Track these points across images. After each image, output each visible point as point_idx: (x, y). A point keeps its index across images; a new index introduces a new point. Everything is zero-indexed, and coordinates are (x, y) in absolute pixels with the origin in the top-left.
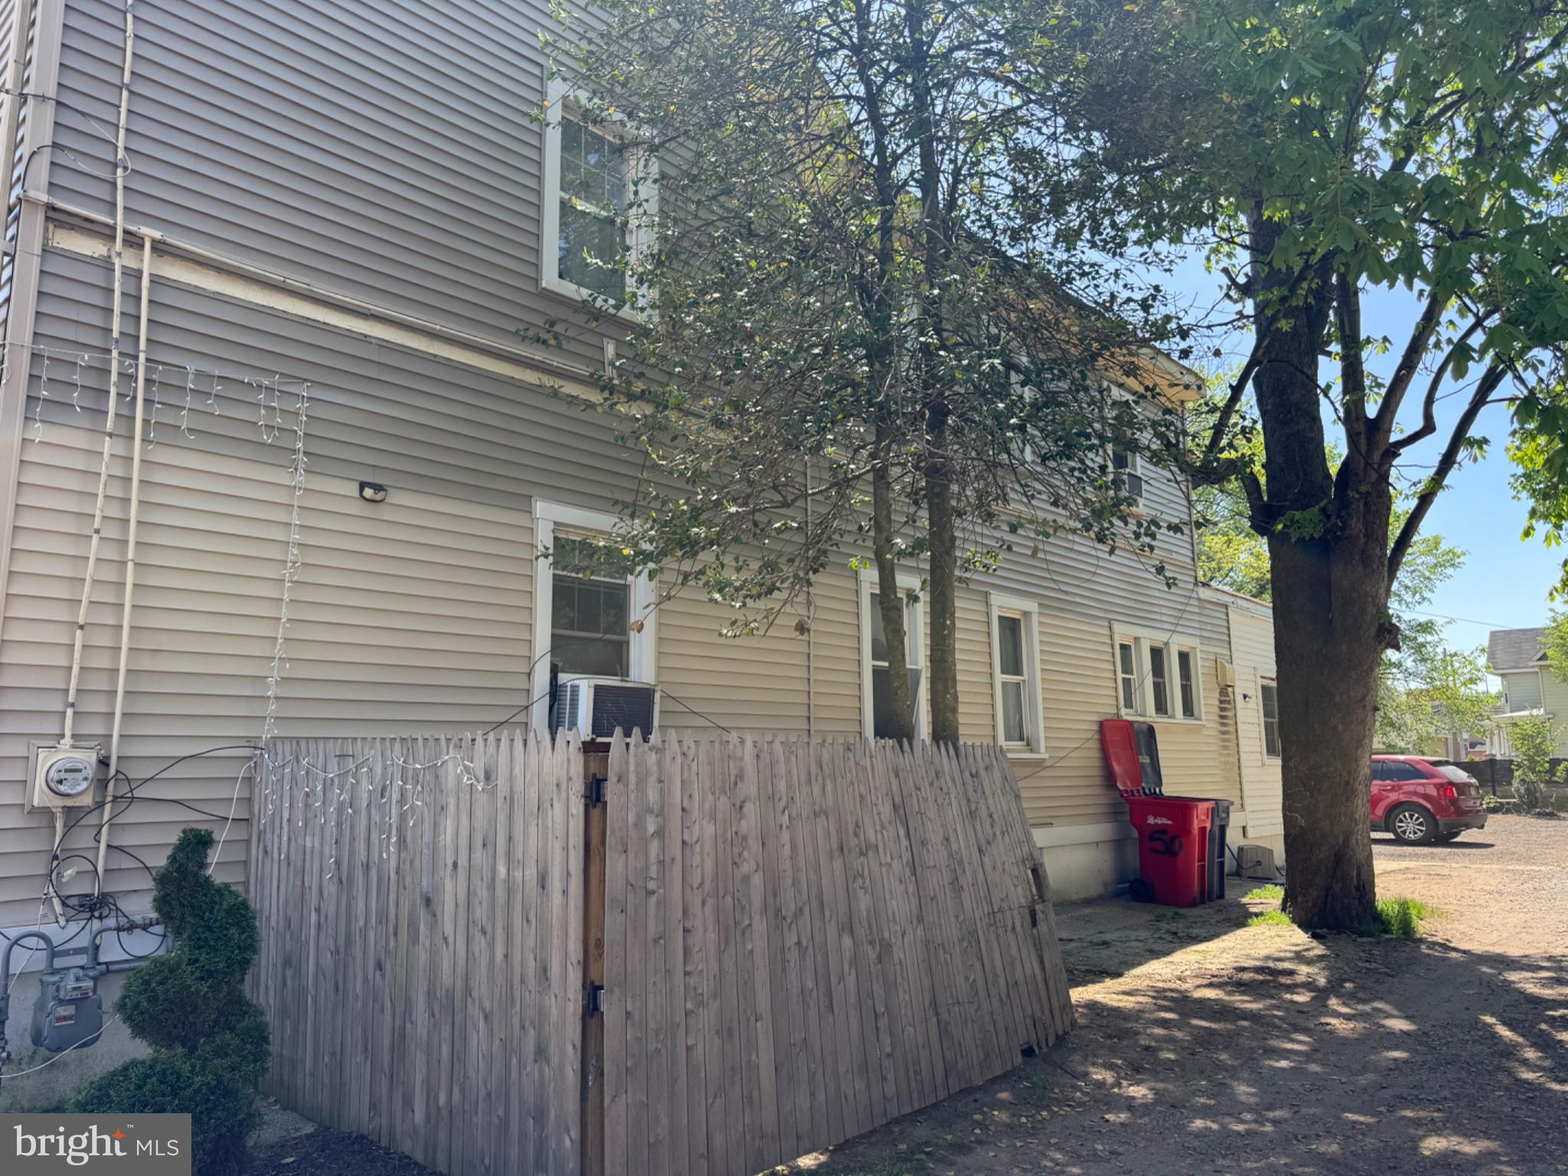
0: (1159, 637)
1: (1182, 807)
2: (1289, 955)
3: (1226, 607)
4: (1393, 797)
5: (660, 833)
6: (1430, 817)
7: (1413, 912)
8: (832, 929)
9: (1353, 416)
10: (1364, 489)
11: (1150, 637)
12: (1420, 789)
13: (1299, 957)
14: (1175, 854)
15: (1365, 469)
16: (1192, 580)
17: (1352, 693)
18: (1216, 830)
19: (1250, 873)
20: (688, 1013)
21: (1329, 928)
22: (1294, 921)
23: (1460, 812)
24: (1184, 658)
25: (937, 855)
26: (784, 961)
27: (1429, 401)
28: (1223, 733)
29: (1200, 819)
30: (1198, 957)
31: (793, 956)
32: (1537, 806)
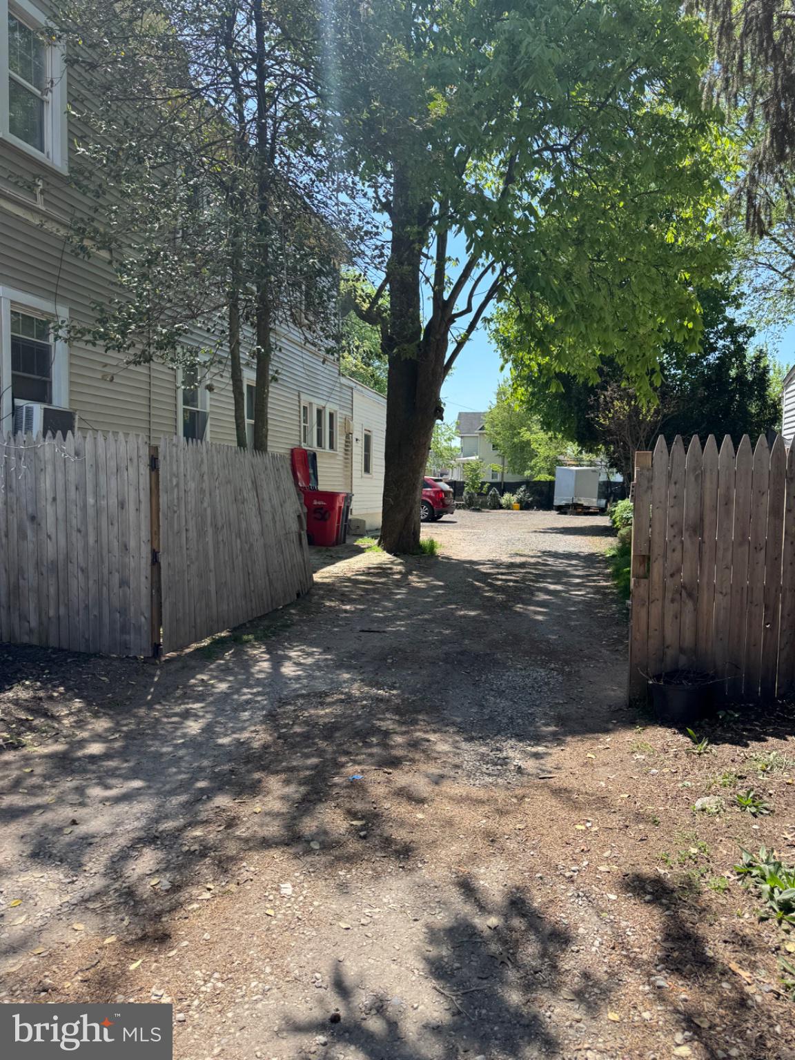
0: (323, 403)
1: (331, 497)
2: (387, 562)
3: (352, 389)
5: (177, 485)
6: (431, 508)
7: (435, 545)
8: (234, 536)
9: (437, 297)
10: (438, 337)
11: (317, 403)
12: (428, 493)
14: (326, 520)
15: (440, 327)
16: (338, 372)
18: (346, 509)
19: (353, 532)
20: (188, 566)
21: (402, 553)
22: (385, 550)
23: (445, 505)
24: (331, 416)
25: (267, 507)
26: (218, 548)
28: (346, 459)
29: (340, 503)
31: (221, 546)
32: (473, 505)
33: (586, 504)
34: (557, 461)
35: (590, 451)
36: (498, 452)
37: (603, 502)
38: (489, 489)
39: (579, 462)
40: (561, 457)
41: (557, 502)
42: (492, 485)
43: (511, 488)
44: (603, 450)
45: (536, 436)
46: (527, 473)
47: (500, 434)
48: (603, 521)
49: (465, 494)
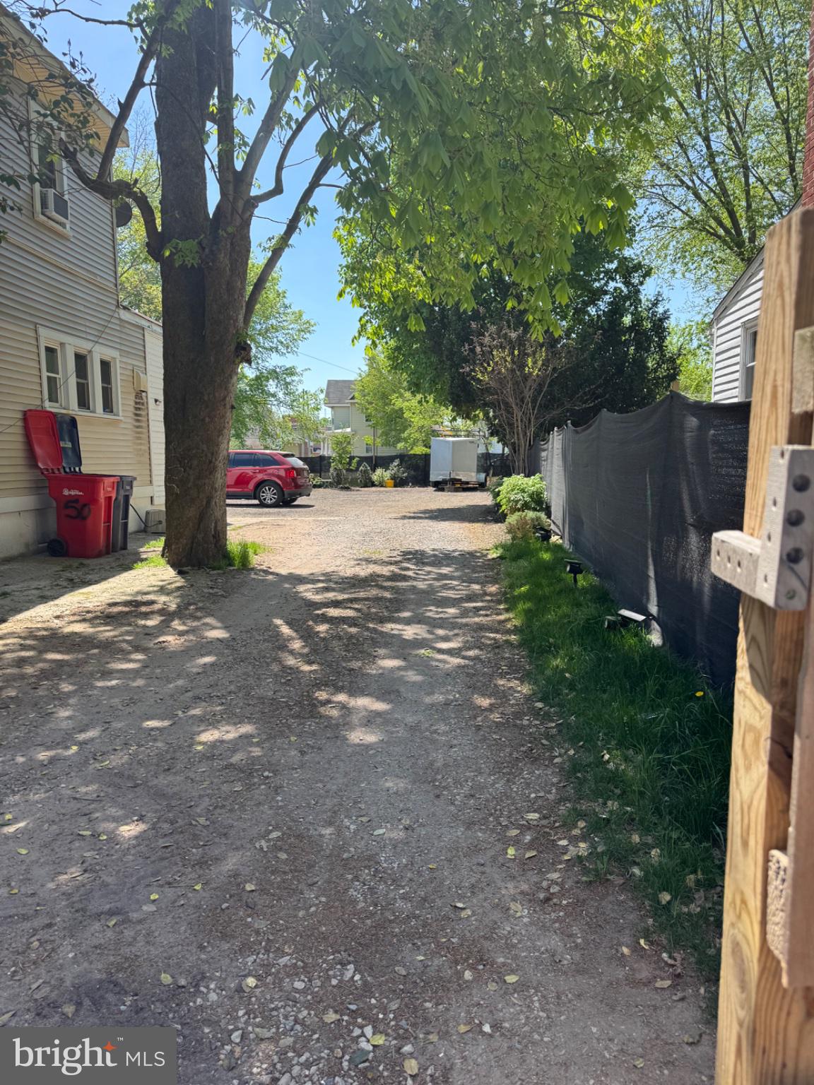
0: (84, 346)
1: (93, 481)
2: (155, 589)
3: (143, 329)
4: (260, 477)
6: (280, 490)
7: (251, 551)
10: (230, 230)
11: (72, 345)
12: (276, 472)
13: (162, 590)
14: (84, 518)
15: (232, 214)
16: (115, 303)
17: (217, 394)
18: (121, 499)
19: (153, 529)
21: (193, 566)
22: (168, 562)
23: (297, 486)
24: (105, 366)
27: (280, 168)
28: (138, 427)
29: (105, 491)
30: (82, 597)
32: (341, 483)
33: (464, 479)
34: (433, 431)
35: (468, 417)
36: (370, 423)
37: (483, 476)
38: (359, 464)
39: (456, 431)
40: (436, 427)
41: (433, 478)
42: (362, 459)
43: (383, 462)
44: (481, 415)
45: (408, 403)
46: (400, 445)
47: (371, 403)
48: (483, 499)
49: (332, 470)
